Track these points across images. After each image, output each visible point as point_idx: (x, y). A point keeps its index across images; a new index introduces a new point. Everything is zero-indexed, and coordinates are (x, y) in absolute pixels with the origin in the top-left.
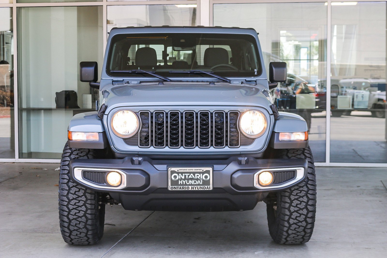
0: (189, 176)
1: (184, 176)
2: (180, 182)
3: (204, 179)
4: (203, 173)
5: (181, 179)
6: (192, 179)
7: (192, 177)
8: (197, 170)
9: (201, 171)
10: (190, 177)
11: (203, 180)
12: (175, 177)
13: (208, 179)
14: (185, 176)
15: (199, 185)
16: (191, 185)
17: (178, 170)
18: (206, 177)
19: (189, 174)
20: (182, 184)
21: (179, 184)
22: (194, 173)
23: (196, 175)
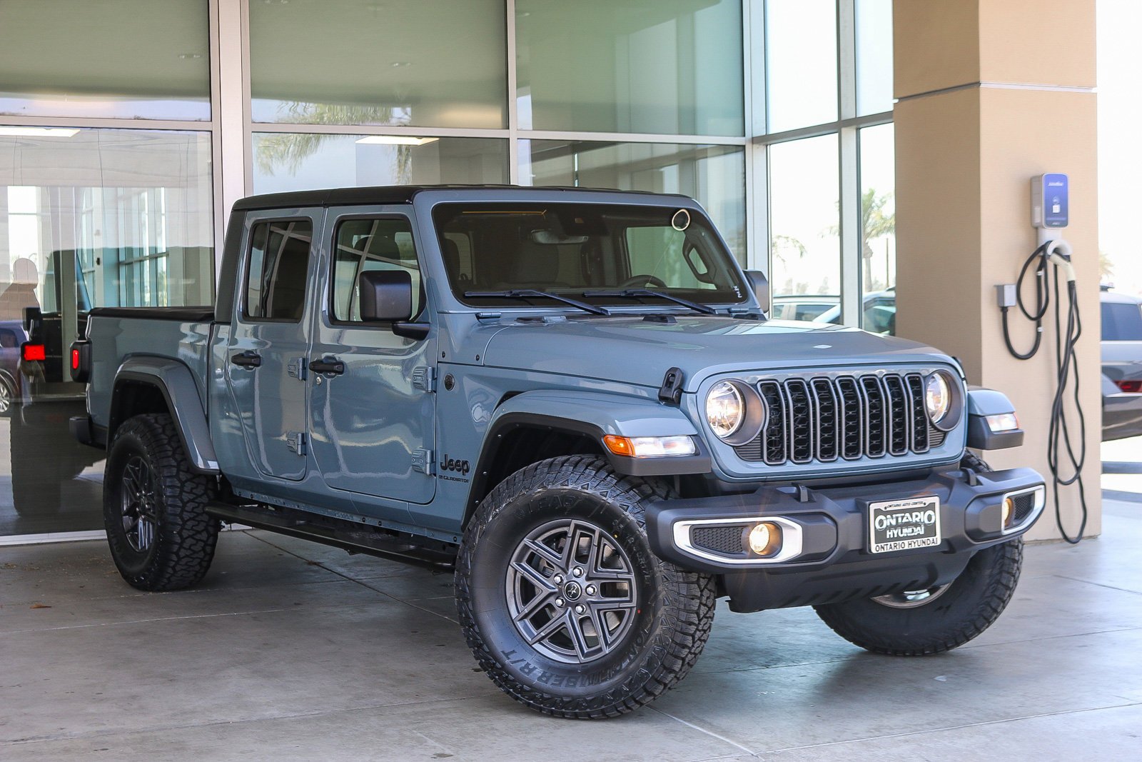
0: (903, 517)
1: (895, 520)
2: (888, 533)
3: (927, 522)
4: (924, 509)
5: (890, 527)
6: (907, 525)
7: (907, 521)
8: (916, 503)
9: (922, 505)
10: (905, 520)
11: (925, 525)
12: (881, 522)
13: (932, 521)
14: (897, 518)
15: (919, 536)
16: (907, 538)
17: (886, 508)
18: (930, 518)
19: (903, 515)
20: (892, 536)
21: (888, 537)
22: (911, 511)
23: (914, 514)
